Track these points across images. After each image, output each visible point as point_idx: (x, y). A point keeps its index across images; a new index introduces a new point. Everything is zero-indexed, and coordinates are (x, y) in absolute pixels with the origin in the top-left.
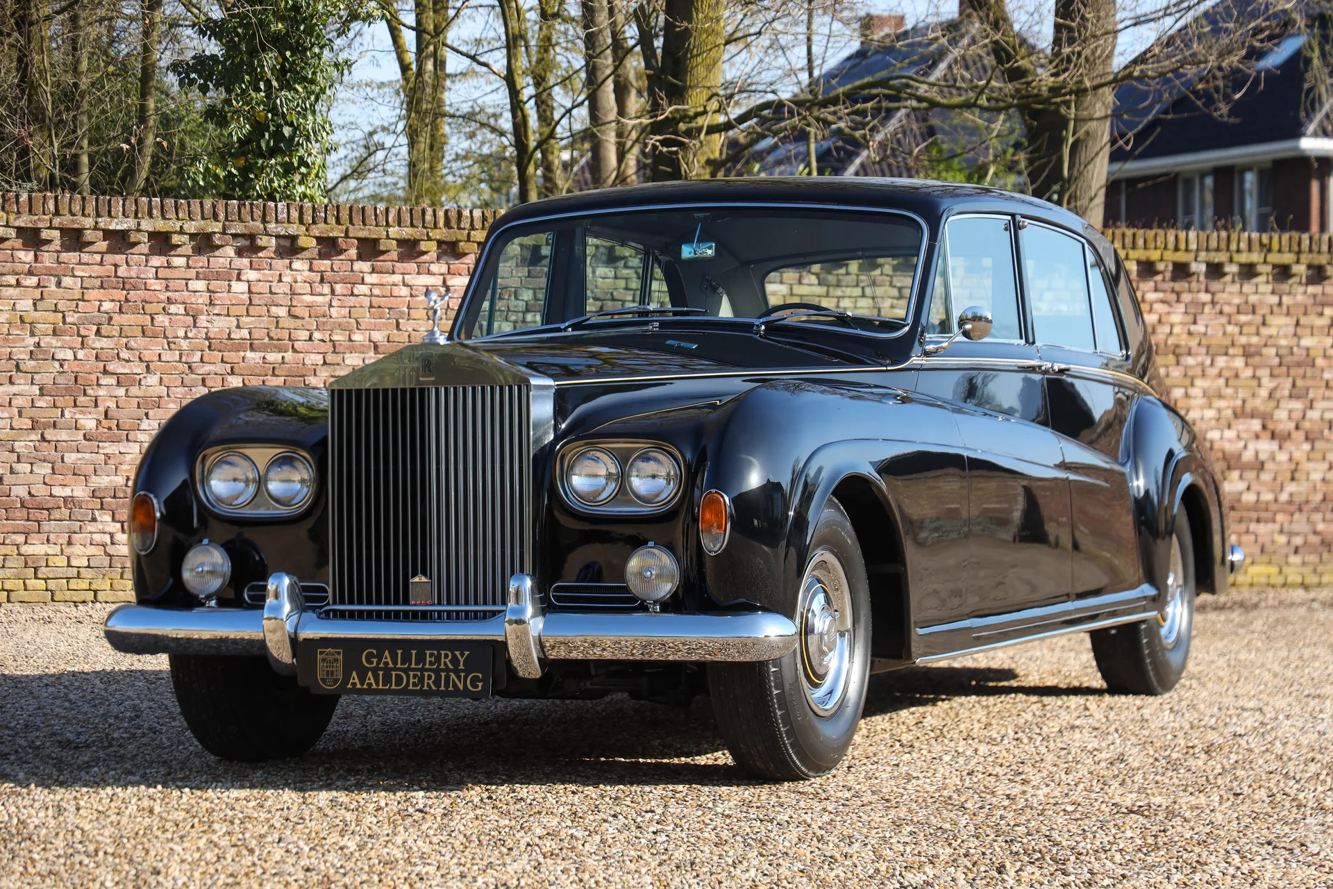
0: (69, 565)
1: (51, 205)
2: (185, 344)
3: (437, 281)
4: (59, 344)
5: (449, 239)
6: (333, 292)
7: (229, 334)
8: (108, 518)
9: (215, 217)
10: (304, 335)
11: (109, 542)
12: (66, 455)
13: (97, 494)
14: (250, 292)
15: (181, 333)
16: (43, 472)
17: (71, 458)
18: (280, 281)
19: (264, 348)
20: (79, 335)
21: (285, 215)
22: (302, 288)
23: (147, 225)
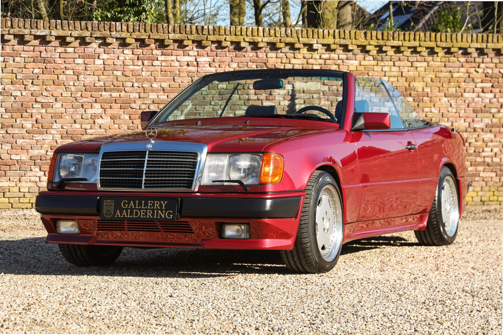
0: (19, 192)
1: (9, 23)
2: (73, 88)
3: (193, 59)
4: (14, 89)
5: (197, 39)
6: (143, 64)
7: (94, 84)
8: (38, 169)
9: (87, 28)
10: (130, 85)
11: (38, 180)
12: (18, 140)
13: (32, 158)
14: (104, 64)
15: (71, 83)
16: (7, 148)
17: (20, 141)
18: (118, 59)
19: (111, 90)
20: (23, 84)
21: (120, 28)
22: (129, 62)
23: (54, 33)
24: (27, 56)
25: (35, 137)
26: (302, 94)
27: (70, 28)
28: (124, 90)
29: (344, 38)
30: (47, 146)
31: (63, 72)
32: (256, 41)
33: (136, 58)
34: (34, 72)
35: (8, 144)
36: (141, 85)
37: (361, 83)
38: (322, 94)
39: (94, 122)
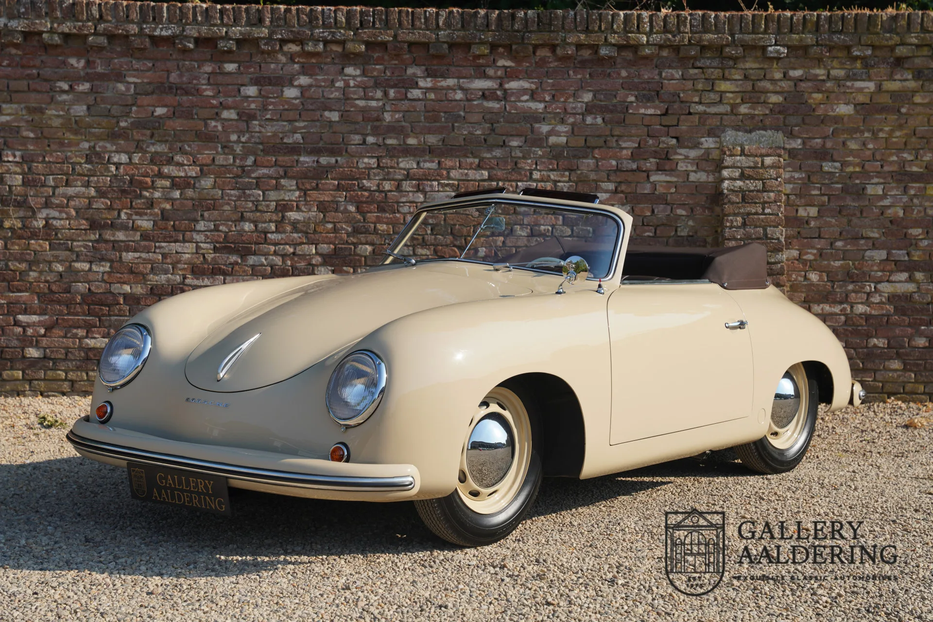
24: (139, 81)
25: (160, 247)
26: (738, 158)
27: (225, 20)
28: (346, 151)
29: (841, 32)
30: (186, 266)
31: (217, 114)
32: (632, 42)
33: (371, 83)
34: (156, 114)
35: (103, 263)
36: (381, 139)
37: (881, 130)
38: (786, 157)
39: (283, 217)
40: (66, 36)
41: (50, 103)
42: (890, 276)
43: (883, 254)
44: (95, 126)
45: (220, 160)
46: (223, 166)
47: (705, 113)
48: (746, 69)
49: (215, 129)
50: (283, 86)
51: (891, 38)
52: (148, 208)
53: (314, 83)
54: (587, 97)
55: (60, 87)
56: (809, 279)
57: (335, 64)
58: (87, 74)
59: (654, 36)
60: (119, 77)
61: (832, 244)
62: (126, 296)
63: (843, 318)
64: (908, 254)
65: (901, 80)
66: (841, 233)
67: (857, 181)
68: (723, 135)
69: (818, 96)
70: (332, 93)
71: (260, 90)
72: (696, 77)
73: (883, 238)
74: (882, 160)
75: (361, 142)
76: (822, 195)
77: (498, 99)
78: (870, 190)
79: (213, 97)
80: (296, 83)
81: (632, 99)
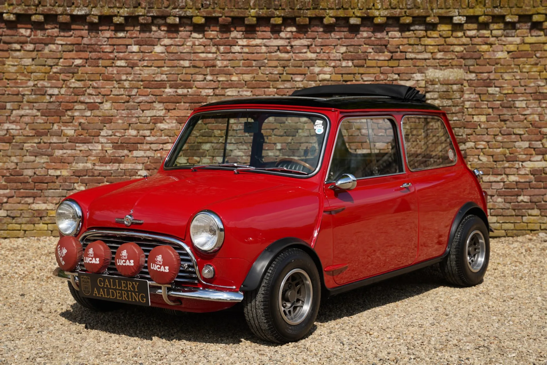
40: (18, 15)
41: (8, 58)
42: (530, 158)
43: (526, 144)
44: (37, 71)
45: (115, 92)
46: (117, 95)
47: (415, 59)
48: (440, 31)
49: (112, 73)
50: (154, 45)
51: (530, 10)
52: (71, 122)
53: (173, 43)
54: (343, 49)
55: (15, 48)
56: (481, 160)
57: (187, 31)
58: (32, 39)
59: (384, 11)
60: (51, 40)
61: (494, 138)
62: (57, 177)
63: (502, 184)
64: (542, 144)
65: (536, 36)
66: (500, 132)
67: (510, 99)
68: (426, 72)
69: (485, 47)
70: (184, 49)
71: (140, 48)
72: (409, 36)
73: (526, 135)
74: (526, 86)
75: (203, 79)
76: (489, 108)
77: (288, 52)
78: (518, 104)
79: (112, 52)
80: (162, 43)
81: (371, 50)
